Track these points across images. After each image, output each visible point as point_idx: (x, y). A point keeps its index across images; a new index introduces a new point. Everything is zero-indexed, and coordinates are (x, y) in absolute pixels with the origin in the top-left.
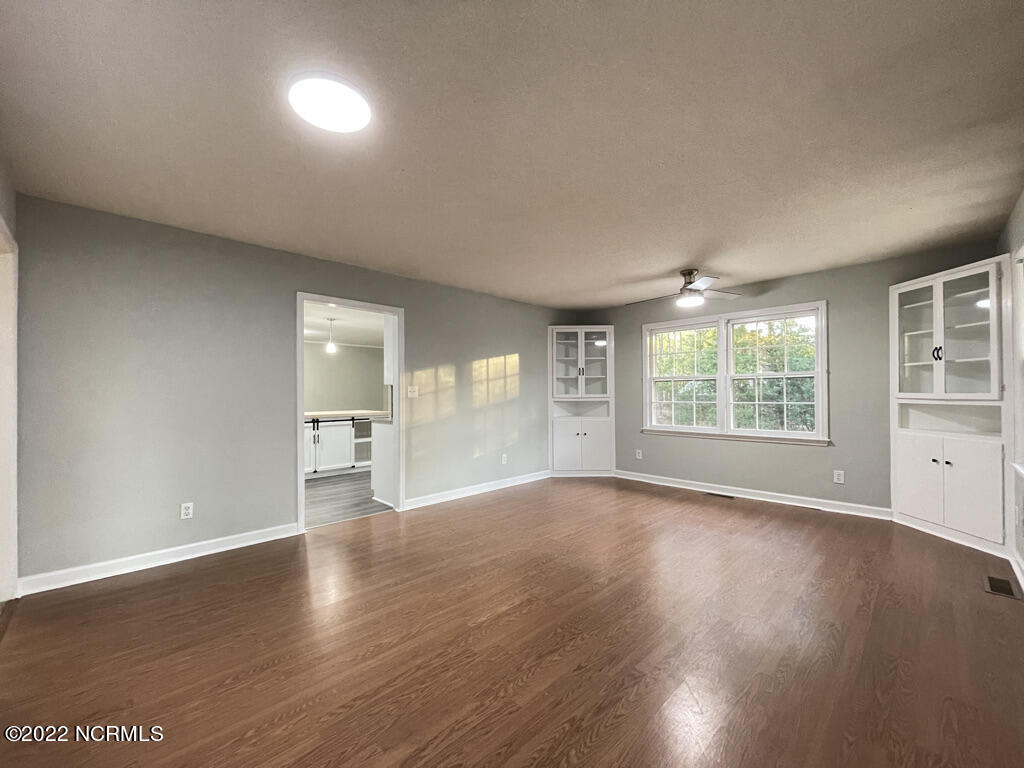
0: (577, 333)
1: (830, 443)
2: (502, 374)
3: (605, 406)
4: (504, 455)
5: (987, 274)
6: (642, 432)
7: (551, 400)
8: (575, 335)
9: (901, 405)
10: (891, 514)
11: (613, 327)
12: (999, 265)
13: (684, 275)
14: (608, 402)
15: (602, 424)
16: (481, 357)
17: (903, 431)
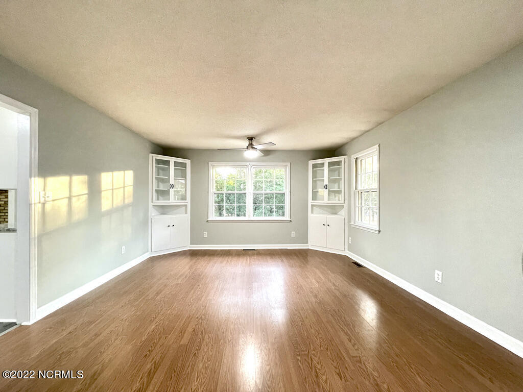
0: (169, 161)
1: (291, 221)
2: (122, 186)
3: (184, 207)
4: (124, 247)
5: (341, 161)
6: (208, 221)
7: (151, 205)
8: (167, 163)
9: (312, 205)
10: (308, 246)
11: (189, 160)
12: (344, 159)
13: (249, 140)
14: (186, 205)
15: (183, 219)
16: (108, 171)
17: (312, 215)
